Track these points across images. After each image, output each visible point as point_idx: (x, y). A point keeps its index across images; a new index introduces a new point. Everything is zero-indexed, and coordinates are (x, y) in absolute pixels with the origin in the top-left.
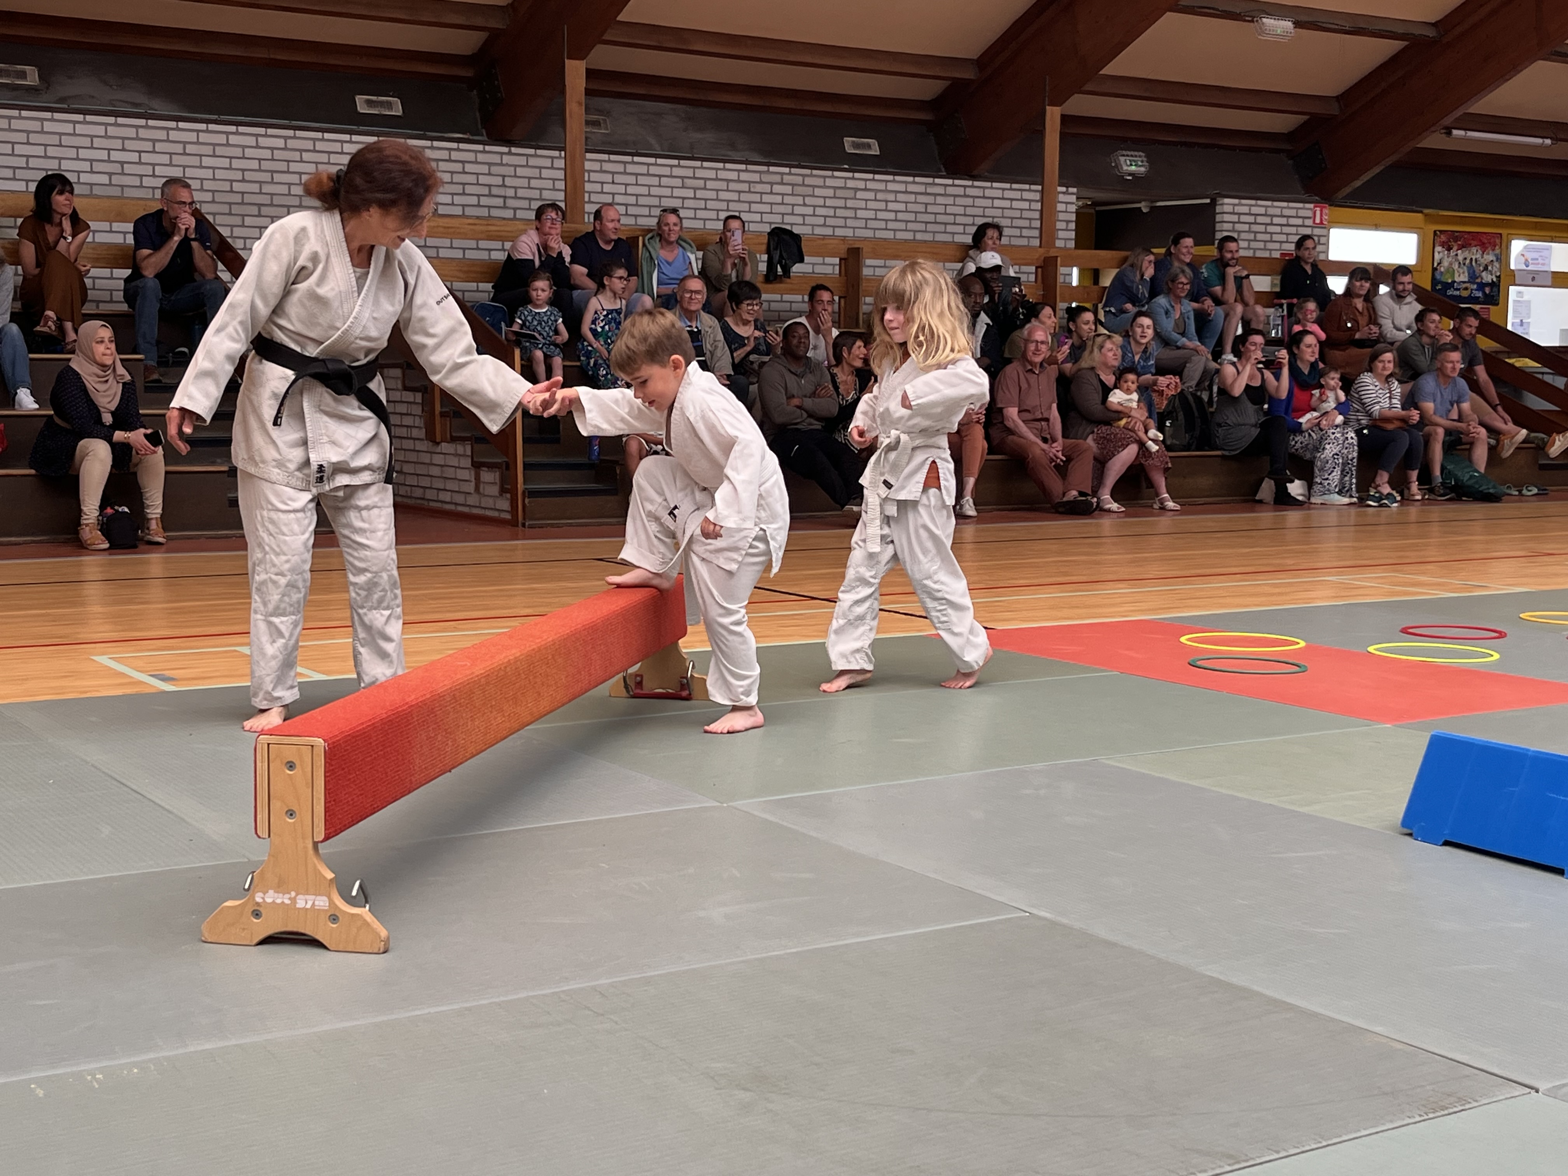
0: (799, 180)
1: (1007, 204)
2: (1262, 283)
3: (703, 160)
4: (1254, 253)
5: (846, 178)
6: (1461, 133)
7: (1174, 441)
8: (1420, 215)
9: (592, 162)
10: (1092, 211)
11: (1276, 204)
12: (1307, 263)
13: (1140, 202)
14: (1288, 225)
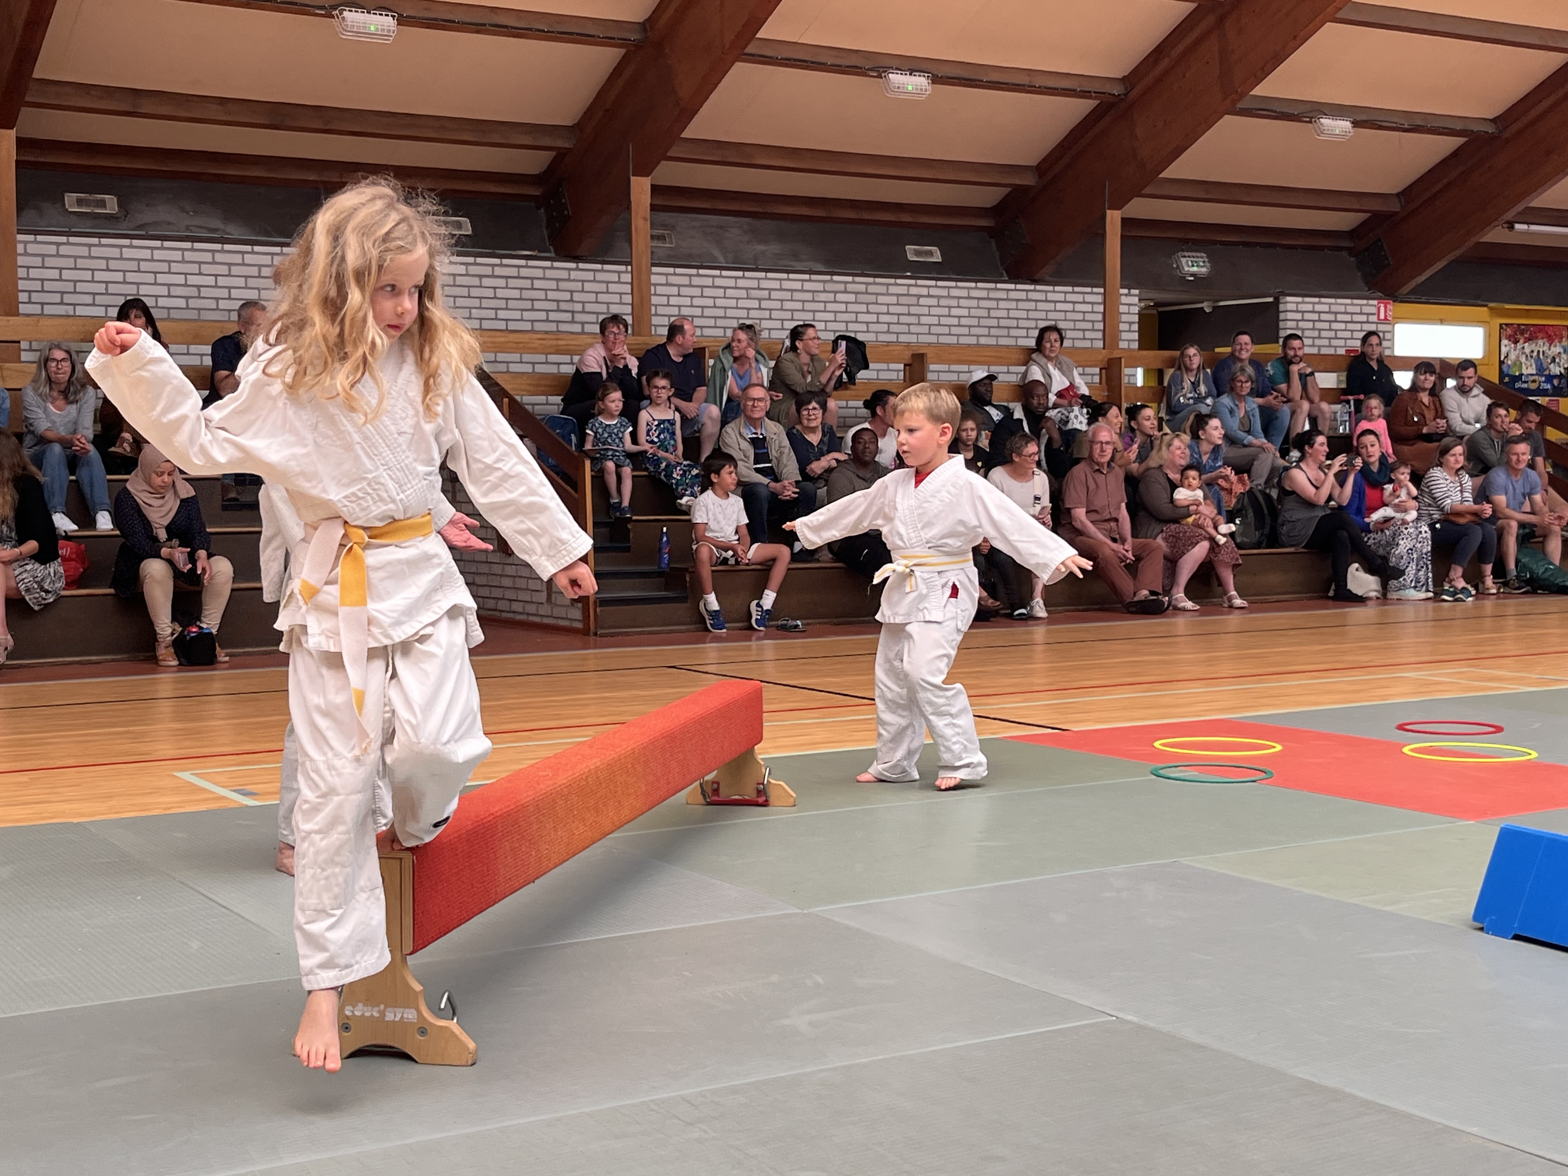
0: (862, 288)
1: (1069, 307)
2: (1327, 380)
3: (767, 271)
4: (1319, 350)
5: (909, 285)
6: (1525, 227)
7: (1245, 539)
8: (1485, 309)
9: (658, 275)
10: (1155, 312)
11: (1339, 301)
12: (1372, 359)
13: (1202, 302)
14: (1352, 322)
